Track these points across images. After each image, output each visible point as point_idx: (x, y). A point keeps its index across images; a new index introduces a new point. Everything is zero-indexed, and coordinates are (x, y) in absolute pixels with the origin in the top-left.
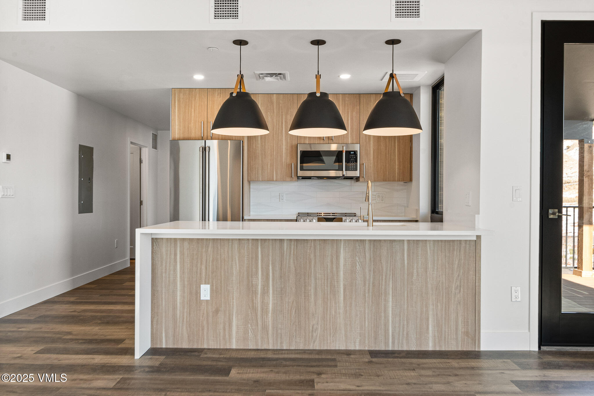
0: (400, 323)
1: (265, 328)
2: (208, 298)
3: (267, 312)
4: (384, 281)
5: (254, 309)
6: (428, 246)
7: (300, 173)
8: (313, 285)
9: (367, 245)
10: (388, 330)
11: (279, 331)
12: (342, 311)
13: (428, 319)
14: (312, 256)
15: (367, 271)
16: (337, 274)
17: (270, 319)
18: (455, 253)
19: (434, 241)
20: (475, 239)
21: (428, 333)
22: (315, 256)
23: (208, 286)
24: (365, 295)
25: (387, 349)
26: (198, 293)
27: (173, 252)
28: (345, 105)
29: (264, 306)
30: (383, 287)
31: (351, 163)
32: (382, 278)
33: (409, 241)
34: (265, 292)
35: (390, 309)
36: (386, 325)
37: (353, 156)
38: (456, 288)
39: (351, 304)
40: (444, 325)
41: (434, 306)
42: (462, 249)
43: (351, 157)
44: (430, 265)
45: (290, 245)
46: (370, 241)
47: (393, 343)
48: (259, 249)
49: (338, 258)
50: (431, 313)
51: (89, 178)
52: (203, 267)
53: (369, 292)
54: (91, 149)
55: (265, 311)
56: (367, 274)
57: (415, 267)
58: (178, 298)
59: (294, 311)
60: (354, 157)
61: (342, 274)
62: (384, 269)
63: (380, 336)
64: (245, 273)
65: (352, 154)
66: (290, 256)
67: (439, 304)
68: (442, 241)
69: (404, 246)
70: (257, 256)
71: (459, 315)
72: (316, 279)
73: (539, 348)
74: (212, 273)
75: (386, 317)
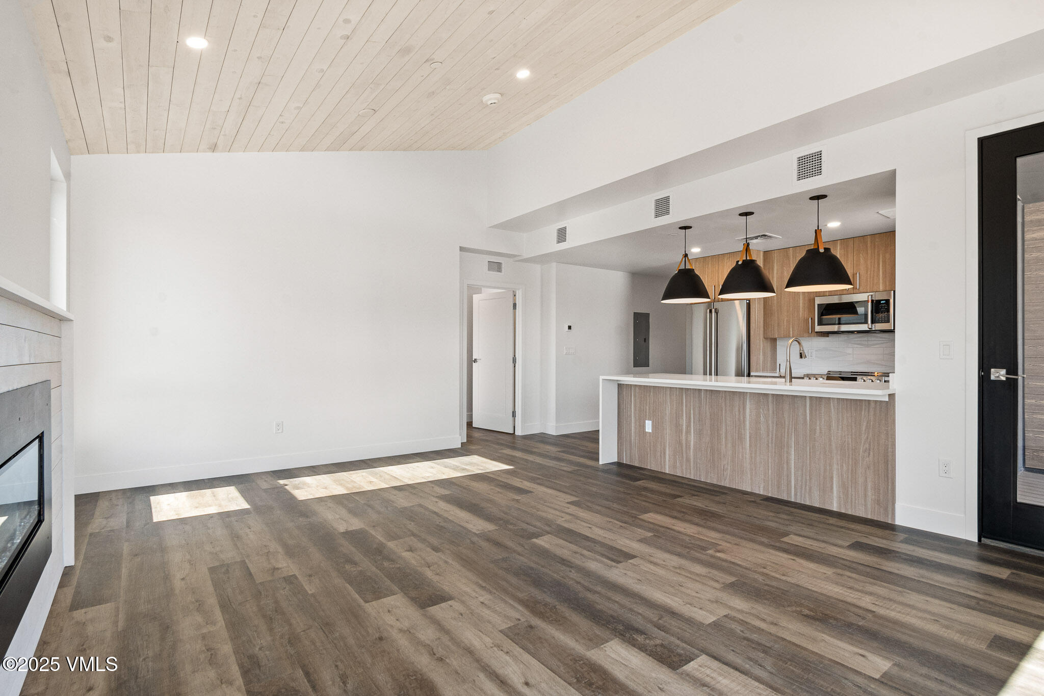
0: (802, 476)
1: (688, 460)
2: (650, 431)
3: (690, 448)
4: (786, 434)
5: (680, 443)
6: (832, 404)
7: (818, 328)
8: (724, 430)
9: (770, 399)
10: (790, 481)
11: (698, 465)
12: (748, 456)
13: (832, 478)
14: (723, 405)
15: (770, 422)
16: (744, 422)
17: (692, 453)
18: (863, 413)
19: (838, 399)
20: (887, 399)
21: (832, 492)
22: (725, 405)
23: (651, 422)
24: (768, 445)
25: (789, 500)
26: (644, 426)
27: (629, 395)
28: (874, 247)
29: (688, 442)
30: (786, 440)
31: (882, 313)
32: (785, 431)
33: (811, 397)
34: (688, 432)
35: (793, 462)
36: (789, 476)
37: (883, 305)
38: (865, 451)
39: (756, 451)
40: (850, 487)
41: (839, 466)
42: (871, 410)
43: (882, 307)
44: (834, 425)
45: (707, 394)
46: (773, 395)
47: (796, 495)
48: (684, 396)
49: (744, 409)
50: (835, 473)
51: (645, 339)
52: (648, 408)
53: (772, 443)
54: (647, 316)
55: (688, 447)
56: (771, 425)
57: (818, 424)
58: (633, 428)
59: (709, 450)
60: (885, 306)
61: (748, 423)
62: (787, 423)
63: (783, 486)
64: (675, 415)
65: (883, 303)
66: (706, 404)
67: (844, 465)
68: (847, 400)
69: (806, 402)
70: (682, 403)
71: (868, 480)
72: (726, 425)
73: (979, 540)
74: (653, 412)
75: (789, 469)
